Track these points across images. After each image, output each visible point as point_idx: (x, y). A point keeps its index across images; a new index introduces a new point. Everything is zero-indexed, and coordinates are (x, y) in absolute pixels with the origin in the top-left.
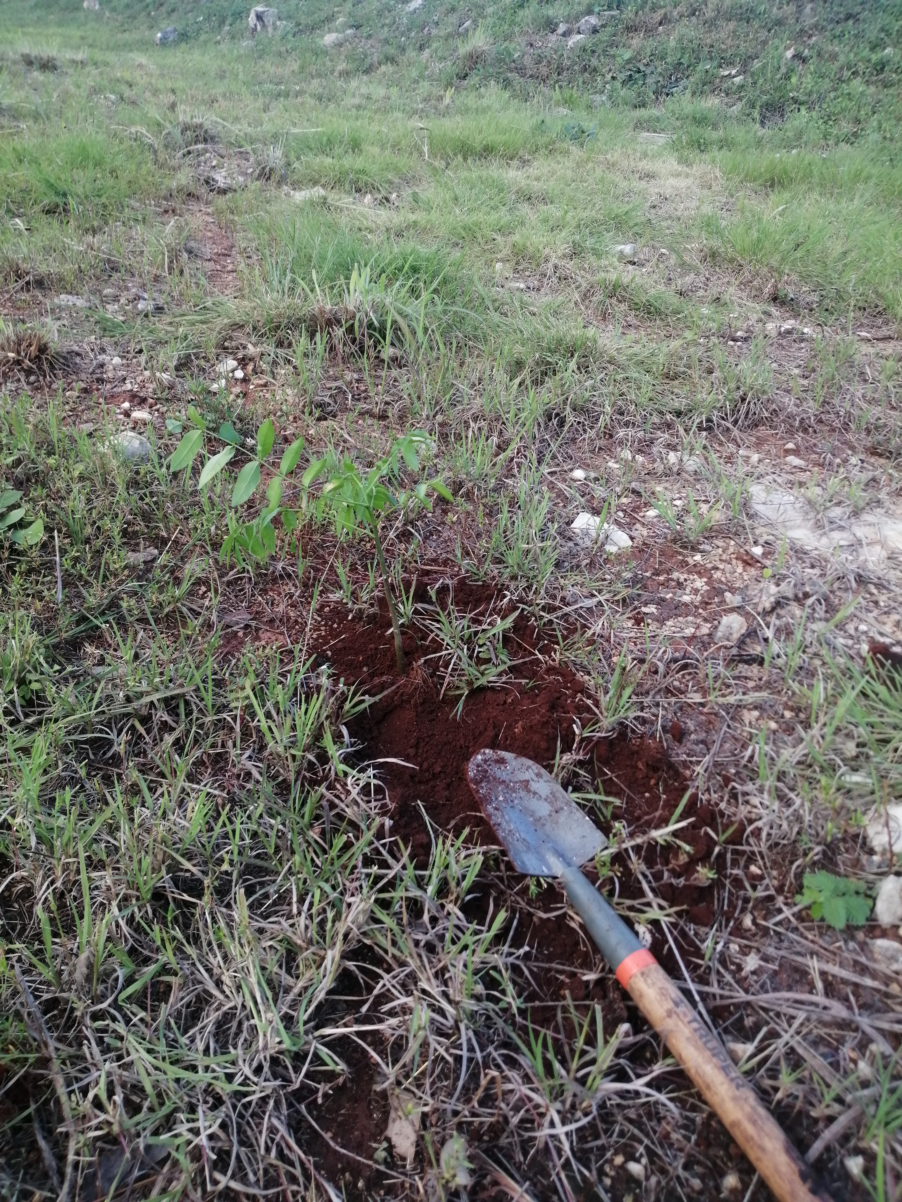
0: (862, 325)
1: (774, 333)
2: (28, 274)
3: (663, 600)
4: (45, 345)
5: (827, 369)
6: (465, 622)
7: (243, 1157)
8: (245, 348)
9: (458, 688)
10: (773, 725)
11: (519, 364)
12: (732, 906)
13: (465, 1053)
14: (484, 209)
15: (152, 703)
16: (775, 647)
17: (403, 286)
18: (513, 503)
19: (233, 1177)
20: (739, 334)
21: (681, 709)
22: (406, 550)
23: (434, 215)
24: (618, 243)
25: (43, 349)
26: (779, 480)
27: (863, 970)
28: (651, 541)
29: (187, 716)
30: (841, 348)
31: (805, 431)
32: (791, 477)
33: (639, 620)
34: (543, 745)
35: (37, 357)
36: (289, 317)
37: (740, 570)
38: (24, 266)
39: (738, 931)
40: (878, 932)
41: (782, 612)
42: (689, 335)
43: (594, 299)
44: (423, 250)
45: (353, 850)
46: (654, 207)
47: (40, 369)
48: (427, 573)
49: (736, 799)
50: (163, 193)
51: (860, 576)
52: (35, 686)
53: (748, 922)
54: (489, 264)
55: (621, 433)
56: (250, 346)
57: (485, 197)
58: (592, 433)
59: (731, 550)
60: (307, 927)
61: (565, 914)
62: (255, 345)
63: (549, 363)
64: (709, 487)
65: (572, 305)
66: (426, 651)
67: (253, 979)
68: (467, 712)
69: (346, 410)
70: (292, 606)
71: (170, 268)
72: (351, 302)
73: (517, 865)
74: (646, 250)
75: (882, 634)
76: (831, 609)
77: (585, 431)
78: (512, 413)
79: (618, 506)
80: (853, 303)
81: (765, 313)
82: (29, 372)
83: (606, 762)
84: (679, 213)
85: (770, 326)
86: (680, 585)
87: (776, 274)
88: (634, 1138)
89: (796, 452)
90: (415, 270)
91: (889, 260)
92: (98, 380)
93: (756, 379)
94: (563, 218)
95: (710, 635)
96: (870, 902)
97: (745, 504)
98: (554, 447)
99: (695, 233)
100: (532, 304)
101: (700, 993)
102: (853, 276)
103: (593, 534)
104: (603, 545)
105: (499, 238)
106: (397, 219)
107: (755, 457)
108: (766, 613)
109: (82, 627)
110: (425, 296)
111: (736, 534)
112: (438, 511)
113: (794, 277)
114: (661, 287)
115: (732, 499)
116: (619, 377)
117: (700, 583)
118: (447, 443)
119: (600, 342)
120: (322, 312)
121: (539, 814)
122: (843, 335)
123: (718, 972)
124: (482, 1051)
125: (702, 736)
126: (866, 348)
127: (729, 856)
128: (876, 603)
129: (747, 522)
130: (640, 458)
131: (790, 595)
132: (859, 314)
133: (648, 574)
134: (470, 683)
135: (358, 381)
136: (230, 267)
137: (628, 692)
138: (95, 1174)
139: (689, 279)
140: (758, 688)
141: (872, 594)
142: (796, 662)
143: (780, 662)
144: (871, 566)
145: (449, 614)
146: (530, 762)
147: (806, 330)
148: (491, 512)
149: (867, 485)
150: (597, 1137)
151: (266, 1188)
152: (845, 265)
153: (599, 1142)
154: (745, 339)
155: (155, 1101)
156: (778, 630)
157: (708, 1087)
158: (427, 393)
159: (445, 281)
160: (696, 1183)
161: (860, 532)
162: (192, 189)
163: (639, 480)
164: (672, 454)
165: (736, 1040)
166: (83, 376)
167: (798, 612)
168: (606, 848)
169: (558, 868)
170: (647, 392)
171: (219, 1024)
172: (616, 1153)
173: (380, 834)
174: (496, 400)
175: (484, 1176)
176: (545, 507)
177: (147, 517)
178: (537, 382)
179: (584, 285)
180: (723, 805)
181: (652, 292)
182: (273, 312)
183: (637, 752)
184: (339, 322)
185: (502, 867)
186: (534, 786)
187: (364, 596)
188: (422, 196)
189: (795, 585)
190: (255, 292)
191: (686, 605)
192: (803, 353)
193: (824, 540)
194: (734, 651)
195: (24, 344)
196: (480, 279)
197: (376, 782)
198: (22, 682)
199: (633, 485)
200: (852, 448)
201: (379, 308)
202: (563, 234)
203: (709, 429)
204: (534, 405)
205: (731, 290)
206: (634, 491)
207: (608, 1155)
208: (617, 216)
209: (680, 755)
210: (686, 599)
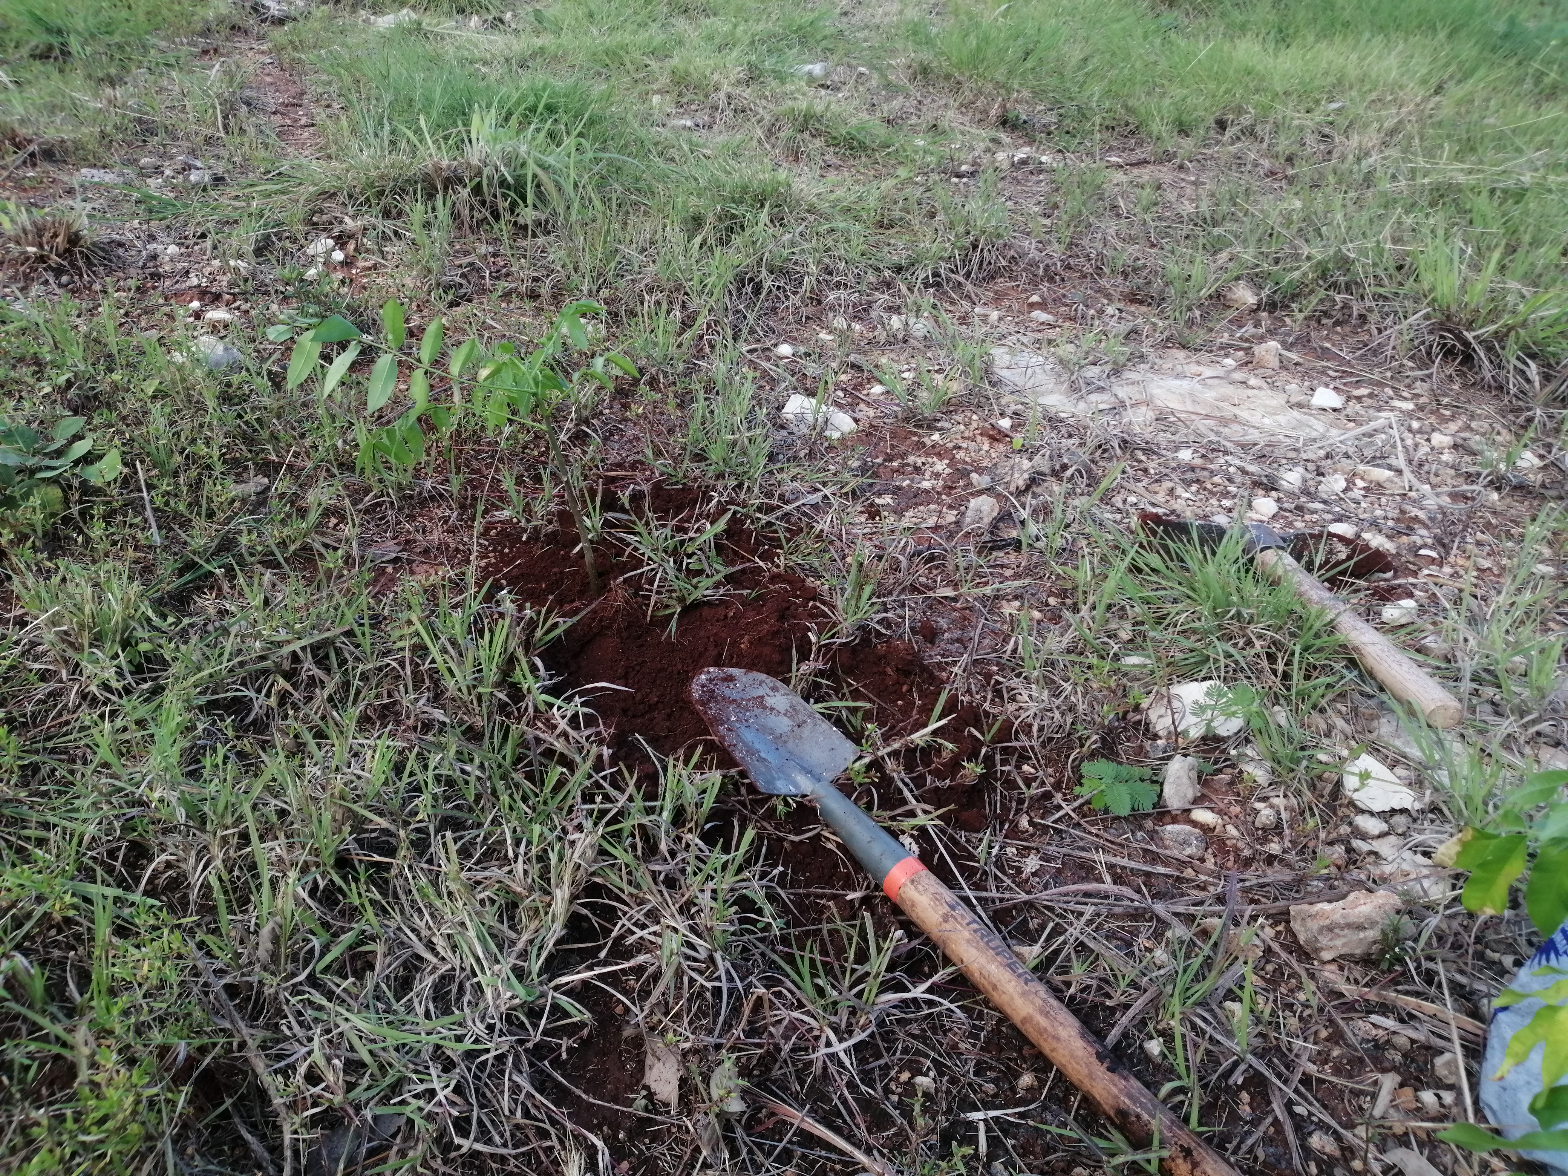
0: (1111, 148)
1: (1005, 165)
2: (30, 141)
3: (900, 488)
4: (77, 234)
5: (1070, 205)
6: (668, 531)
7: (485, 1119)
8: (341, 222)
9: (667, 607)
10: (1037, 615)
11: (697, 221)
12: (1006, 809)
13: (724, 985)
14: (630, 27)
15: (294, 653)
16: (1033, 528)
17: (538, 130)
18: (709, 388)
19: (476, 1140)
20: (964, 168)
21: (930, 607)
22: (584, 452)
23: (566, 38)
24: (805, 62)
25: (74, 239)
26: (1025, 340)
27: (1155, 858)
28: (879, 423)
29: (340, 666)
30: (1088, 177)
31: (1051, 280)
32: (1039, 336)
33: (873, 513)
34: (776, 657)
35: (67, 250)
36: (395, 180)
37: (986, 447)
38: (24, 132)
39: (1014, 833)
40: (1168, 818)
41: (1038, 490)
42: (903, 172)
43: (781, 134)
44: (559, 84)
45: (569, 786)
46: (845, 14)
47: (73, 265)
48: (613, 480)
49: (1002, 698)
50: (199, 27)
51: (1125, 441)
52: (144, 647)
53: (1024, 823)
54: (644, 97)
55: (831, 296)
56: (347, 219)
57: (629, 11)
58: (795, 300)
59: (974, 425)
60: (526, 872)
61: (819, 835)
62: (354, 217)
63: (734, 216)
64: (942, 353)
65: (754, 143)
66: (623, 568)
67: (472, 933)
68: (682, 631)
69: (483, 291)
70: (449, 531)
71: (226, 127)
72: (474, 155)
73: (761, 786)
74: (840, 69)
75: (1153, 504)
76: (1093, 481)
77: (787, 298)
78: (696, 279)
79: (836, 384)
80: (1098, 120)
81: (994, 140)
82: (58, 271)
83: (849, 672)
84: (877, 20)
85: (1001, 156)
86: (917, 470)
87: (1003, 91)
88: (918, 1052)
89: (1042, 305)
90: (551, 109)
91: (1138, 65)
92: (152, 275)
93: (988, 220)
94: (733, 34)
95: (957, 523)
96: (1157, 788)
97: (987, 370)
98: (751, 317)
99: (899, 45)
100: (704, 146)
101: (978, 899)
102: (1096, 89)
103: (810, 418)
104: (823, 430)
105: (654, 65)
106: (519, 45)
107: (994, 315)
108: (1020, 493)
109: (188, 577)
110: (570, 142)
111: (978, 406)
112: (617, 407)
113: (1026, 94)
114: (865, 116)
115: (971, 364)
116: (822, 229)
117: (940, 466)
118: (619, 324)
119: (795, 187)
120: (438, 169)
121: (778, 731)
122: (1088, 160)
123: (996, 877)
124: (742, 980)
125: (958, 633)
126: (1119, 176)
127: (998, 757)
128: (1145, 471)
129: (990, 392)
130: (857, 327)
131: (1047, 470)
132: (1107, 135)
133: (879, 460)
134: (681, 600)
135: (495, 255)
136: (304, 121)
137: (868, 590)
138: (318, 1152)
139: (897, 103)
140: (1017, 576)
141: (1140, 461)
142: (1059, 542)
143: (1040, 545)
144: (1137, 430)
145: (647, 524)
146: (763, 676)
147: (1044, 159)
148: (684, 401)
149: (1127, 337)
150: (879, 1056)
151: (515, 1146)
152: (1087, 75)
153: (882, 1062)
154: (973, 174)
155: (377, 1072)
156: (1035, 512)
157: (995, 987)
158: (586, 262)
159: (592, 122)
160: (990, 1088)
161: (1123, 392)
162: (236, 20)
163: (859, 352)
164: (895, 318)
165: (1022, 943)
166: (132, 271)
167: (1056, 489)
168: (860, 758)
169: (805, 785)
170: (858, 245)
171: (436, 987)
172: (900, 1071)
173: (598, 766)
174: (674, 265)
175: (760, 1109)
176: (749, 389)
177: (249, 441)
178: (724, 241)
179: (767, 117)
180: (986, 706)
181: (854, 121)
182: (373, 173)
183: (884, 657)
184: (461, 181)
185: (743, 790)
186: (770, 701)
187: (539, 509)
188: (549, 13)
189: (1051, 458)
190: (344, 150)
191: (926, 491)
192: (1044, 188)
193: (1082, 405)
194: (987, 537)
195: (47, 235)
196: (635, 116)
197: (586, 710)
198: (126, 644)
199: (852, 358)
200: (1108, 296)
201: (511, 159)
202: (735, 54)
203: (938, 285)
204: (722, 268)
205: (950, 114)
206: (853, 366)
207: (893, 1073)
208: (800, 28)
209: (933, 656)
210: (926, 485)
